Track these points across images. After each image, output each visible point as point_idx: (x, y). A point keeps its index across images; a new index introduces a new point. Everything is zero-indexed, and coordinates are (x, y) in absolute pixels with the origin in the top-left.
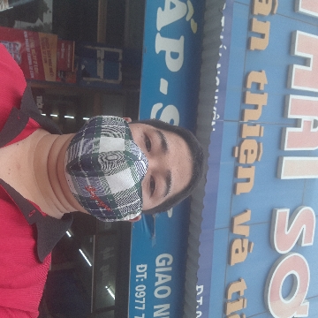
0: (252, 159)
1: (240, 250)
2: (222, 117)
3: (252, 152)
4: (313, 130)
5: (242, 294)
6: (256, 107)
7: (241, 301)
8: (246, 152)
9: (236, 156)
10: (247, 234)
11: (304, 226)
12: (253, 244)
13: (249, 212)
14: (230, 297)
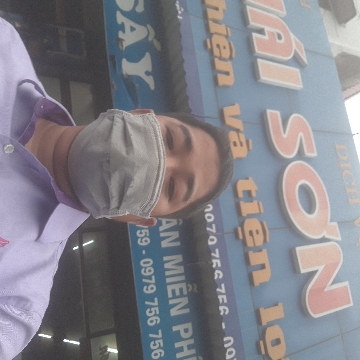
0: (226, 54)
1: (238, 143)
2: (186, 10)
3: (225, 48)
4: (278, 41)
5: (254, 194)
6: (217, 9)
7: (255, 202)
8: (218, 46)
9: (209, 46)
10: (242, 129)
11: (301, 134)
12: (250, 141)
13: (237, 106)
14: (241, 195)
